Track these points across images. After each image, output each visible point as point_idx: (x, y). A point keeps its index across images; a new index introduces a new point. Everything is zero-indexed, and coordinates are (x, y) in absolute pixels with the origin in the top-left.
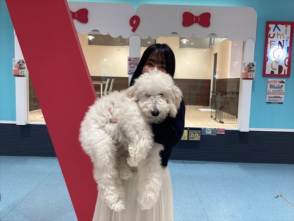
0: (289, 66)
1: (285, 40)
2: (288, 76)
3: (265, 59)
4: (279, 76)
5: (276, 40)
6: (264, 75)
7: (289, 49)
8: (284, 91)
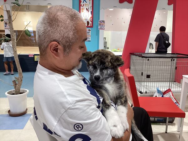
0: (92, 22)
1: (89, 7)
7: (92, 13)
8: (90, 35)
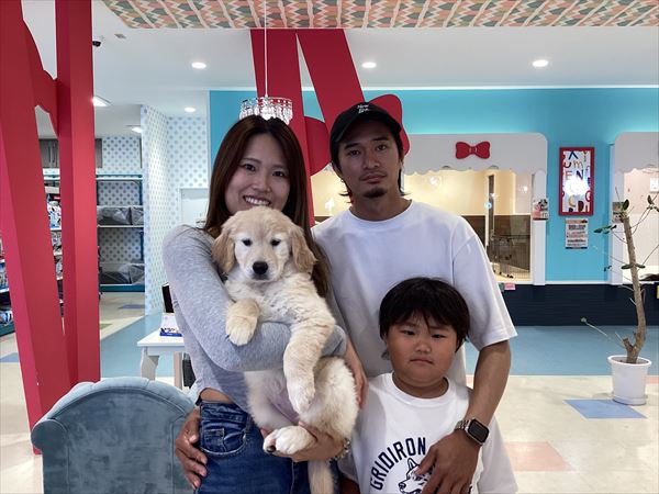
0: (591, 201)
1: (584, 169)
2: (591, 213)
3: (561, 194)
4: (580, 213)
5: (574, 169)
6: (561, 213)
7: (591, 181)
8: (587, 233)
